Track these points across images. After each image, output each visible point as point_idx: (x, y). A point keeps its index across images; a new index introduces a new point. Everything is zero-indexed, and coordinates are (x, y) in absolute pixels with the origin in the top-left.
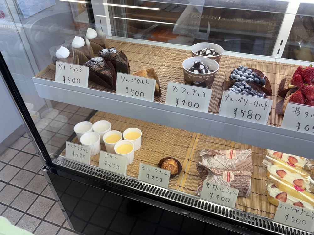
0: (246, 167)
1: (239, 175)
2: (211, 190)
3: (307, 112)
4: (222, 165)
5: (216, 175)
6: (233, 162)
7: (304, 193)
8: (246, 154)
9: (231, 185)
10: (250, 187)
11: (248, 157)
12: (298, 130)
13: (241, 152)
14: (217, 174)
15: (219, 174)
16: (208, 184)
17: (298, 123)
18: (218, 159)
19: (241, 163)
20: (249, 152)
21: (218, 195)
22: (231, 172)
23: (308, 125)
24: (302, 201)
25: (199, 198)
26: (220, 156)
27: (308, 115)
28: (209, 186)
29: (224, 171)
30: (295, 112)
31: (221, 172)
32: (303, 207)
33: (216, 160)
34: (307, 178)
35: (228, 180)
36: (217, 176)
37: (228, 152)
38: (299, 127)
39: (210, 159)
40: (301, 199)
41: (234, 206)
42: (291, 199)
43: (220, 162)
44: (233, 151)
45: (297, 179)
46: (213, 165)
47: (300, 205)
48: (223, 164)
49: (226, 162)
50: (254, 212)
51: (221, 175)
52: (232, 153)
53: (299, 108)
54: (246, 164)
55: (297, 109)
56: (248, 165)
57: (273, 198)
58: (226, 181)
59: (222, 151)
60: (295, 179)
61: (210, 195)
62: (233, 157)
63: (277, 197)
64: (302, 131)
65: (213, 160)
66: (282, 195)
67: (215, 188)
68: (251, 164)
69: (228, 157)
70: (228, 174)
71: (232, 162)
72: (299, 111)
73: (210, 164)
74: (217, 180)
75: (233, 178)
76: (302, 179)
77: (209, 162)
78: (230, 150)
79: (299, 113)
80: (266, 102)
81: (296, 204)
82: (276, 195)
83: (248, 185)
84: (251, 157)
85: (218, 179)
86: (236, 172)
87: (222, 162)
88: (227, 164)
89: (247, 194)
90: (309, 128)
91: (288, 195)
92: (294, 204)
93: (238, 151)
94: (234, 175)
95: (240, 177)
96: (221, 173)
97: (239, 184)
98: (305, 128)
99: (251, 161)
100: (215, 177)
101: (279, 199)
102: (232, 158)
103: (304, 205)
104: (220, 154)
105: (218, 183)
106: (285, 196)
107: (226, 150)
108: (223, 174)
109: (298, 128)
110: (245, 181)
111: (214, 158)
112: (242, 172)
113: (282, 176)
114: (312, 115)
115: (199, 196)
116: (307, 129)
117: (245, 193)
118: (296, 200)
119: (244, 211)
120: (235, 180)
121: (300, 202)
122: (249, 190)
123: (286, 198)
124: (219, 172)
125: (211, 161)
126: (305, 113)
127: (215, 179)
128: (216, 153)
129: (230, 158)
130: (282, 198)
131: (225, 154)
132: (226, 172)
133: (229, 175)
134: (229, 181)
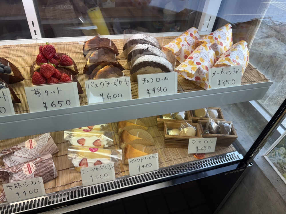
0: (50, 149)
1: (40, 162)
2: (15, 190)
3: (46, 91)
4: (25, 158)
5: (15, 173)
6: (35, 151)
7: (99, 152)
8: (46, 138)
9: (34, 175)
10: (54, 168)
11: (49, 139)
12: (47, 110)
13: (40, 138)
14: (16, 171)
15: (18, 171)
16: (9, 186)
17: (43, 103)
18: (18, 155)
19: (44, 148)
20: (48, 135)
21: (25, 191)
22: (31, 163)
23: (53, 102)
24: (99, 159)
25: (8, 203)
26: (19, 151)
27: (48, 93)
28: (10, 187)
29: (23, 165)
30: (36, 94)
31: (20, 167)
32: (102, 163)
33: (17, 156)
34: (101, 137)
35: (30, 172)
36: (17, 174)
37: (27, 143)
38: (46, 106)
39: (11, 158)
40: (98, 158)
41: (44, 193)
42: (91, 161)
43: (21, 157)
44: (32, 140)
45: (95, 141)
46: (15, 162)
47: (99, 163)
48: (25, 156)
49: (28, 154)
50: (66, 188)
51: (21, 170)
52: (31, 143)
53: (37, 89)
54: (49, 146)
55: (36, 91)
56: (52, 147)
57: (77, 167)
58: (28, 174)
59: (20, 145)
60: (93, 142)
61: (17, 196)
62: (34, 146)
63: (80, 165)
64: (50, 109)
65: (13, 158)
66: (83, 162)
67: (18, 186)
68: (55, 144)
69: (29, 148)
70: (28, 167)
71: (33, 151)
72: (39, 92)
73: (12, 163)
74: (18, 178)
75: (34, 168)
76: (98, 139)
77: (11, 161)
78: (28, 141)
79: (39, 94)
80: (3, 92)
81: (96, 164)
82: (79, 164)
83: (52, 167)
84: (52, 138)
85: (19, 176)
86: (36, 160)
87: (23, 156)
88: (29, 155)
89: (54, 175)
90: (55, 105)
91: (87, 159)
92: (95, 164)
93: (37, 138)
94: (35, 165)
95: (41, 164)
96: (20, 169)
97: (43, 170)
98: (52, 106)
99: (53, 141)
100: (15, 176)
101: (82, 166)
102: (32, 148)
103: (102, 162)
104: (18, 149)
105: (20, 179)
106: (86, 161)
107: (24, 142)
108: (23, 169)
109: (46, 108)
110: (48, 164)
111: (14, 154)
112: (42, 158)
113: (83, 143)
114: (52, 92)
115: (6, 201)
116: (54, 106)
117: (52, 175)
118: (94, 161)
119: (57, 192)
120: (37, 169)
121: (98, 161)
122: (54, 171)
123: (87, 162)
124: (17, 169)
125: (12, 160)
126: (45, 92)
127: (16, 177)
128: (15, 149)
129: (31, 148)
130: (84, 164)
131: (24, 147)
132: (25, 165)
133: (30, 167)
134: (32, 172)
